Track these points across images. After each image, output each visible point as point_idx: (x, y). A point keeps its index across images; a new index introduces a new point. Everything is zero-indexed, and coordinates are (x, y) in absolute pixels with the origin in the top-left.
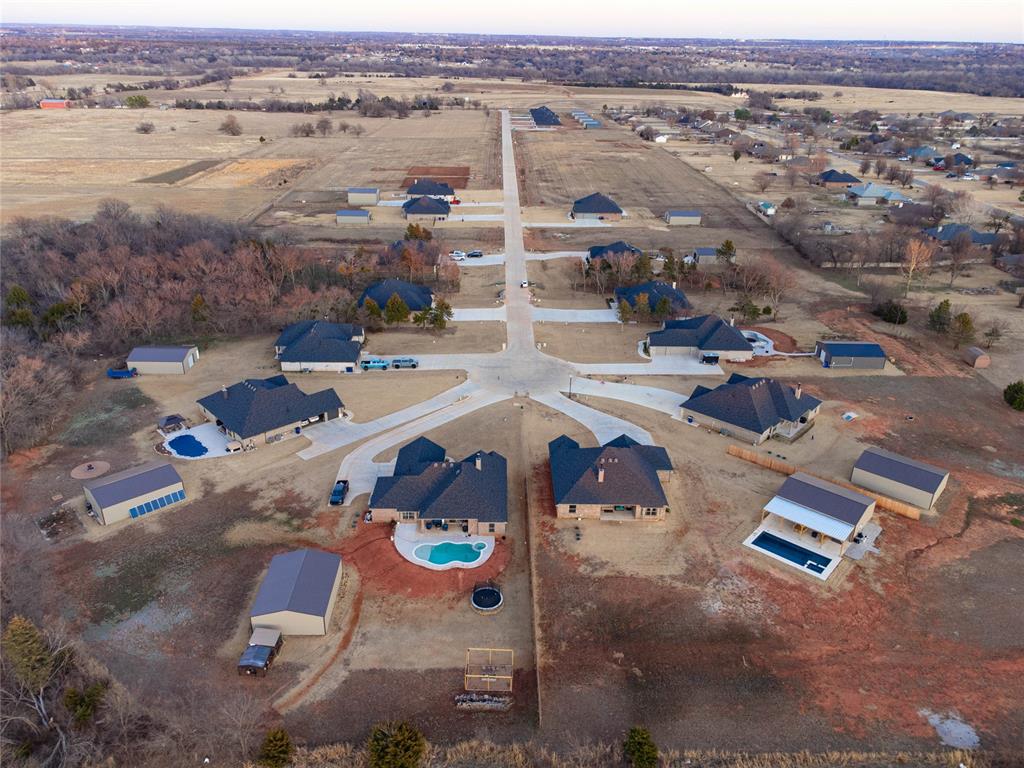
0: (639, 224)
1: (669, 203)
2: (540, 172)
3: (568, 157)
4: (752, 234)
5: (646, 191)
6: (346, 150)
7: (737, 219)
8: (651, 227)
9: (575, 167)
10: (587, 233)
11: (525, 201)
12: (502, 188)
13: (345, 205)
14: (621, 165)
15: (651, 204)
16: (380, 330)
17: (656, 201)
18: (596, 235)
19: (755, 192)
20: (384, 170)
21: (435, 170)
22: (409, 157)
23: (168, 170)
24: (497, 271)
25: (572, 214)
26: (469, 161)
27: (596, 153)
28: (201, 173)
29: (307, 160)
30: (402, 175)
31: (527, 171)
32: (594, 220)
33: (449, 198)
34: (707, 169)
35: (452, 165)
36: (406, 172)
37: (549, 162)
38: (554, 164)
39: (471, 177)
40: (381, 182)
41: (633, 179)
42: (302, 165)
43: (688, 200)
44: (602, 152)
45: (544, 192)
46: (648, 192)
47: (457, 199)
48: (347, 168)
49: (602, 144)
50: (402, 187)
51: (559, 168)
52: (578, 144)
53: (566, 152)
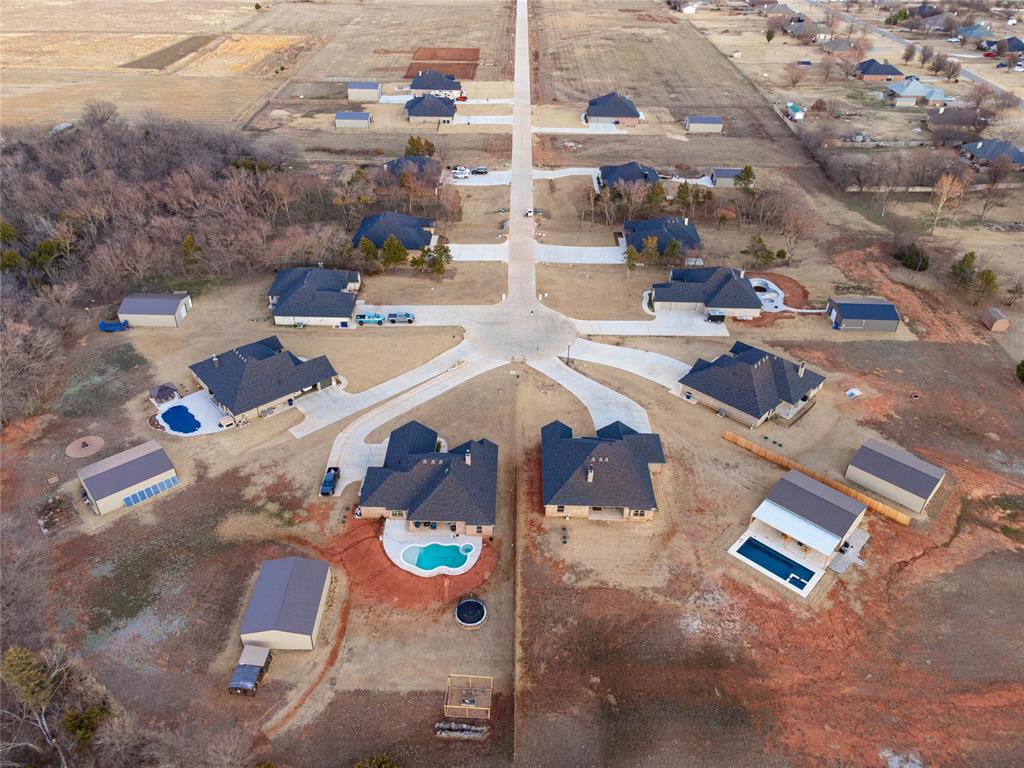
0: (656, 130)
1: (691, 103)
2: (555, 57)
3: (587, 34)
4: (775, 146)
5: (667, 84)
6: (348, 22)
7: (761, 126)
8: (669, 135)
10: (600, 143)
11: (537, 98)
12: (512, 79)
13: (344, 102)
14: (643, 47)
15: (670, 103)
16: (376, 273)
17: (677, 99)
18: (609, 146)
19: (785, 87)
20: (387, 52)
21: (443, 53)
22: (416, 33)
23: (157, 49)
24: (501, 193)
25: (585, 117)
26: (479, 40)
27: (617, 29)
28: (192, 55)
29: (304, 37)
30: (405, 60)
31: (541, 54)
32: (608, 125)
33: (455, 94)
34: (736, 55)
35: (461, 46)
36: (411, 55)
37: (566, 42)
38: (571, 44)
39: (481, 63)
40: (384, 69)
41: (655, 68)
42: (301, 45)
43: (712, 98)
44: (624, 27)
45: (558, 85)
46: (669, 86)
47: (464, 95)
48: (348, 49)
49: (625, 15)
50: (406, 77)
51: (576, 51)
52: (599, 15)
53: (584, 27)
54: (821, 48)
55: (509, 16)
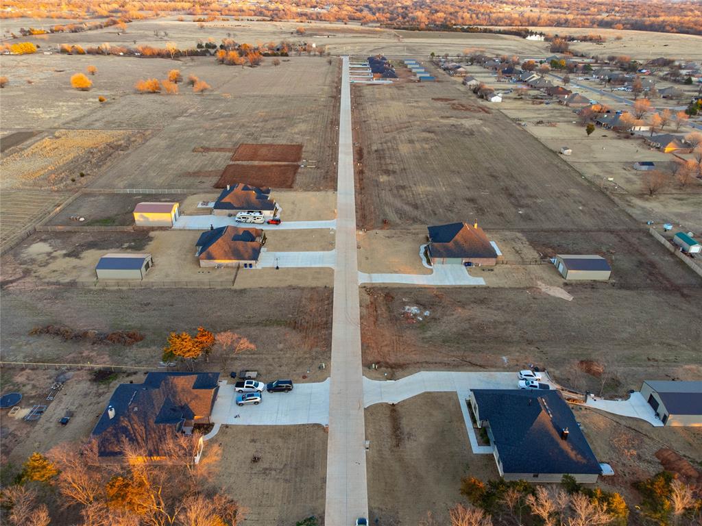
2: (380, 154)
3: (408, 126)
5: (508, 193)
9: (418, 145)
11: (365, 219)
12: (336, 189)
14: (467, 140)
20: (207, 149)
21: (264, 151)
25: (426, 254)
26: (303, 133)
30: (222, 160)
31: (365, 151)
32: (457, 268)
33: (268, 214)
34: (566, 152)
35: (284, 142)
36: (231, 154)
37: (390, 136)
38: (394, 138)
39: (302, 163)
40: (196, 174)
41: (488, 169)
42: (119, 143)
43: (567, 215)
44: (442, 117)
45: (387, 196)
46: (511, 195)
47: (278, 217)
48: (168, 147)
49: (439, 104)
50: (217, 186)
51: (401, 147)
52: (415, 104)
53: (405, 118)
54: (645, 141)
55: (334, 106)
